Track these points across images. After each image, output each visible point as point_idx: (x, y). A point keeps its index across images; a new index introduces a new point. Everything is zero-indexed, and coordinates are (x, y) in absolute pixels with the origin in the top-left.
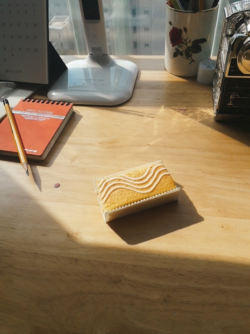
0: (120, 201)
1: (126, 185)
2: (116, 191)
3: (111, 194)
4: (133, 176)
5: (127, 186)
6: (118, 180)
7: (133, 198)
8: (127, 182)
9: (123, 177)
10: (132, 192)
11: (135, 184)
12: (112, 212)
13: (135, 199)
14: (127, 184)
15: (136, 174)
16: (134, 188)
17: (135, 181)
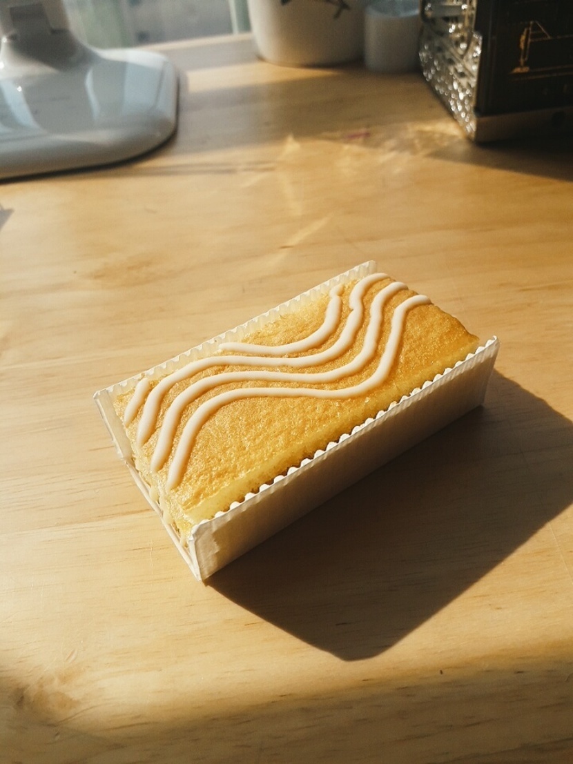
0: (253, 456)
1: (257, 380)
2: (219, 415)
3: (202, 433)
4: (276, 339)
5: (267, 382)
6: (215, 368)
7: (312, 428)
8: (259, 367)
9: (234, 352)
10: (298, 401)
11: (302, 369)
12: (229, 518)
13: (322, 430)
14: (264, 374)
15: (287, 331)
16: (301, 384)
17: (296, 354)
